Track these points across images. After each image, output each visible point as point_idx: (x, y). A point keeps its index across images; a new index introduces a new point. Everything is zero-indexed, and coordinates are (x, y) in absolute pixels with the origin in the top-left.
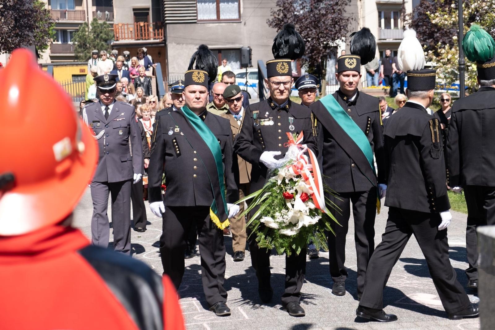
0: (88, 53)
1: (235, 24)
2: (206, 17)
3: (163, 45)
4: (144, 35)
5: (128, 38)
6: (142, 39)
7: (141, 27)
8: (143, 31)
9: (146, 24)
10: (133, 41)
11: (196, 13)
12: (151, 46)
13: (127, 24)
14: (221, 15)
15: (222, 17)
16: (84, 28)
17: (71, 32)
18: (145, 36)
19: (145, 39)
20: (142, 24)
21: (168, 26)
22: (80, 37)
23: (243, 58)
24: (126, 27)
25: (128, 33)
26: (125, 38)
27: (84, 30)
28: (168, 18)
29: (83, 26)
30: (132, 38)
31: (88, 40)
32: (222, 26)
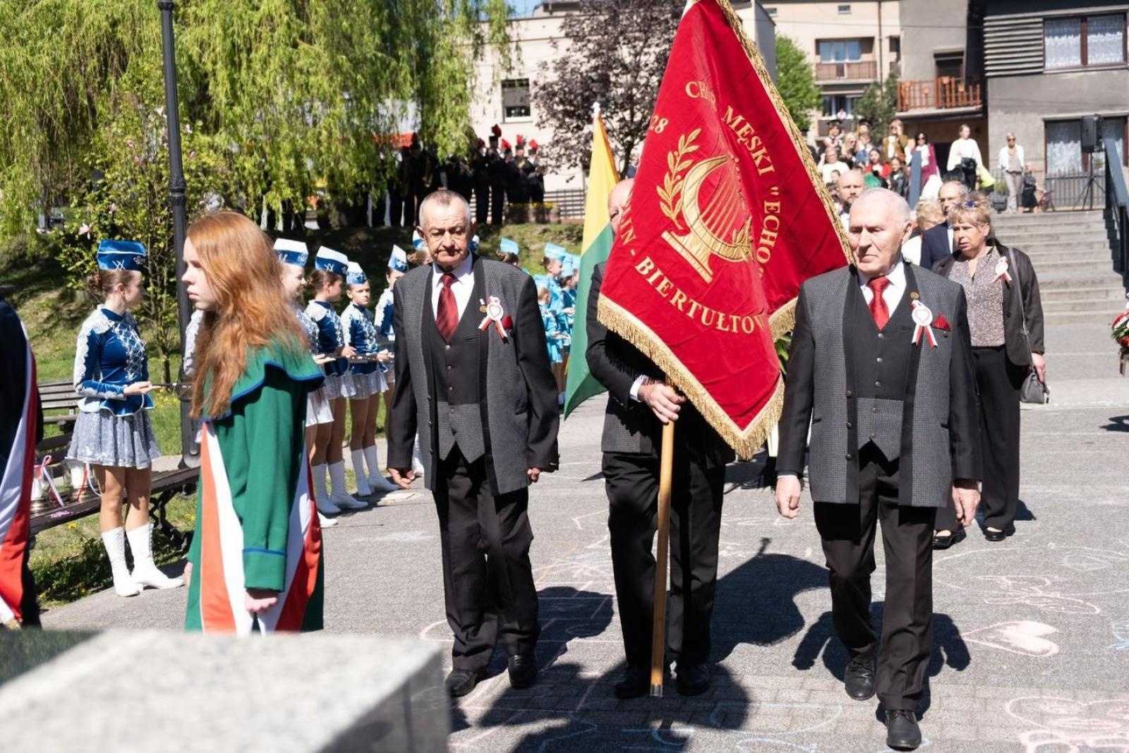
0: (878, 132)
1: (1115, 72)
2: (1061, 64)
3: (980, 115)
4: (948, 100)
5: (921, 106)
6: (946, 107)
7: (944, 85)
8: (948, 92)
9: (953, 80)
10: (933, 111)
11: (1043, 56)
12: (959, 117)
13: (920, 83)
14: (1089, 57)
15: (1091, 60)
16: (872, 91)
17: (853, 99)
18: (951, 100)
19: (951, 107)
20: (946, 80)
21: (990, 82)
22: (865, 107)
23: (1084, 135)
24: (917, 87)
25: (921, 98)
26: (915, 107)
27: (873, 95)
28: (991, 67)
29: (871, 87)
30: (927, 106)
31: (879, 112)
32: (1091, 76)
